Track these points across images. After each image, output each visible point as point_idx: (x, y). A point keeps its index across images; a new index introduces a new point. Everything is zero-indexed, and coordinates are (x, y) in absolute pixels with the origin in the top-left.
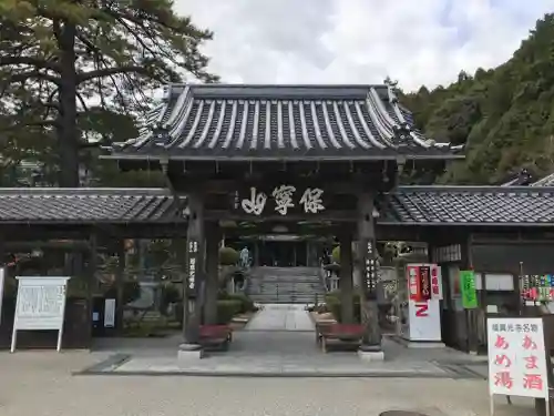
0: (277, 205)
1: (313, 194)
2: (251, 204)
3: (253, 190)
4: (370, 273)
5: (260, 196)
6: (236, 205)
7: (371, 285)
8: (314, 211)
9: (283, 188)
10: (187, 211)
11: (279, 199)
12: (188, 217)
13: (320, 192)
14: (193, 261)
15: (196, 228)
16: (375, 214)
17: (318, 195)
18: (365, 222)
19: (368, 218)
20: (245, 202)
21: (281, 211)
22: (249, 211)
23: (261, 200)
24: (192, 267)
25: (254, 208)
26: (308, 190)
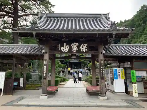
0: (72, 49)
1: (84, 46)
2: (64, 49)
3: (65, 44)
4: (102, 71)
5: (67, 46)
6: (59, 49)
7: (103, 74)
8: (84, 51)
9: (74, 43)
10: (44, 51)
11: (73, 47)
12: (44, 53)
13: (86, 45)
14: (45, 67)
15: (46, 56)
16: (104, 52)
17: (86, 46)
18: (101, 54)
19: (101, 53)
20: (62, 48)
21: (74, 51)
22: (64, 51)
23: (67, 47)
24: (45, 69)
25: (65, 50)
26: (83, 44)
